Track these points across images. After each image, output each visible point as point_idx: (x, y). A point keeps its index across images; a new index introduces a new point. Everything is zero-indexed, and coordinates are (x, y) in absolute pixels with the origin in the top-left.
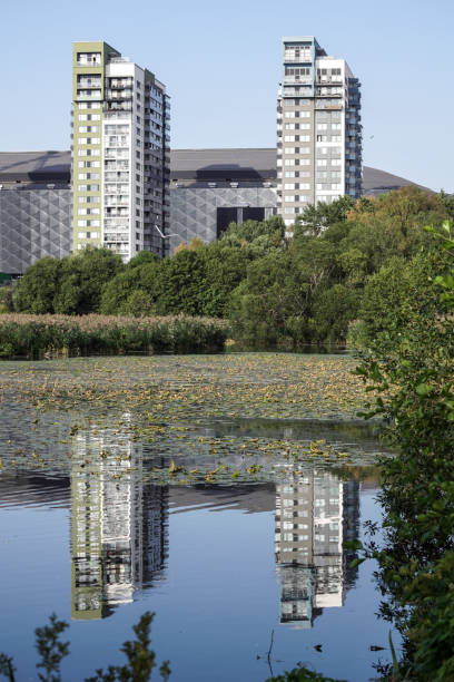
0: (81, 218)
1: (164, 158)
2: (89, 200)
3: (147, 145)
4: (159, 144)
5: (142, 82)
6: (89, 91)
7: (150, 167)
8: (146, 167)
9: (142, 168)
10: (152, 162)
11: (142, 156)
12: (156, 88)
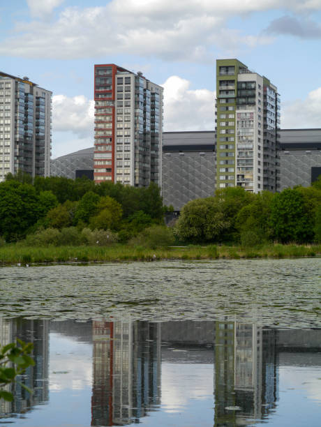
0: (222, 174)
1: (276, 135)
2: (227, 162)
3: (265, 126)
4: (273, 125)
5: (262, 86)
6: (227, 91)
7: (268, 141)
8: (264, 140)
9: (262, 141)
10: (268, 138)
11: (262, 134)
12: (271, 89)
